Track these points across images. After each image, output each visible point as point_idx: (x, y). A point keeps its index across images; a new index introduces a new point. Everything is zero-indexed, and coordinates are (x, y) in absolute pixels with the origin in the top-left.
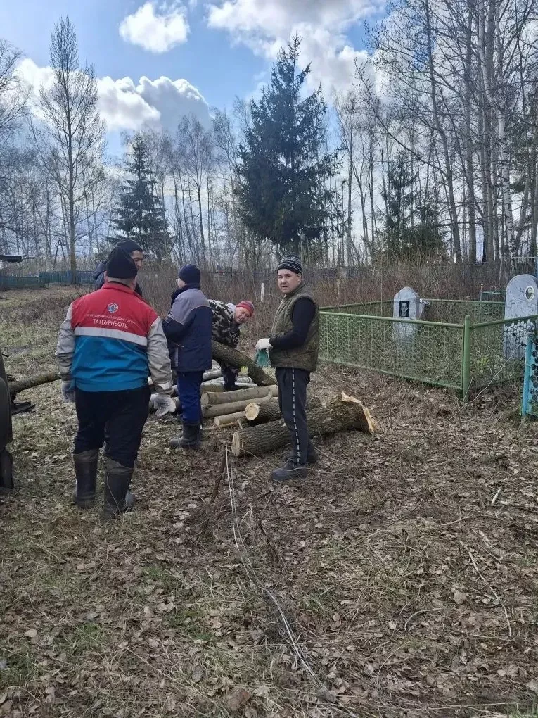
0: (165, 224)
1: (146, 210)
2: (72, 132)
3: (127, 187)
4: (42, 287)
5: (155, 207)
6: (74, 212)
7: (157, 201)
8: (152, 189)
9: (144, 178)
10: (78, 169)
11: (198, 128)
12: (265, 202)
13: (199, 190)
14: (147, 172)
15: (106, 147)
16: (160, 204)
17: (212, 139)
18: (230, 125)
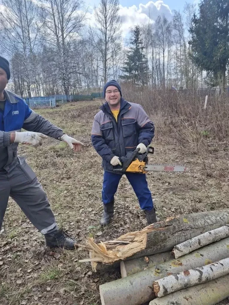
0: (147, 68)
1: (139, 62)
2: (107, 27)
3: (130, 51)
4: (92, 100)
5: (143, 60)
6: (107, 65)
7: (144, 57)
8: (142, 51)
9: (138, 46)
10: (110, 45)
11: (165, 21)
12: (208, 47)
13: (164, 51)
14: (140, 43)
15: (122, 33)
16: (145, 58)
17: (172, 26)
18: (182, 18)
